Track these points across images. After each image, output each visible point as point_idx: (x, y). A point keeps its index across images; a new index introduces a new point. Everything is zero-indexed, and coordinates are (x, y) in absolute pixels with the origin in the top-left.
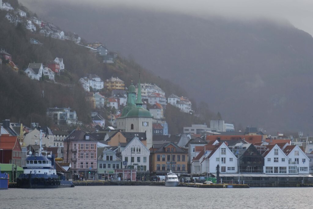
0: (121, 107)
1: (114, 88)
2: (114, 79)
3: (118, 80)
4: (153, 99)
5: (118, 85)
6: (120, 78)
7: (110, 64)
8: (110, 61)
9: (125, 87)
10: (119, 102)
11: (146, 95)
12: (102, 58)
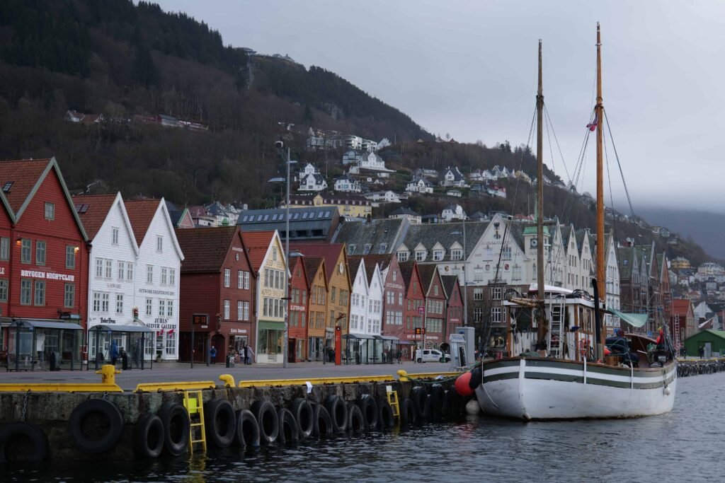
0: (691, 285)
1: (680, 267)
2: (679, 259)
3: (684, 259)
4: (720, 277)
5: (684, 264)
6: (685, 258)
7: (674, 245)
8: (674, 242)
9: (690, 266)
10: (689, 280)
11: (712, 273)
12: (666, 239)
